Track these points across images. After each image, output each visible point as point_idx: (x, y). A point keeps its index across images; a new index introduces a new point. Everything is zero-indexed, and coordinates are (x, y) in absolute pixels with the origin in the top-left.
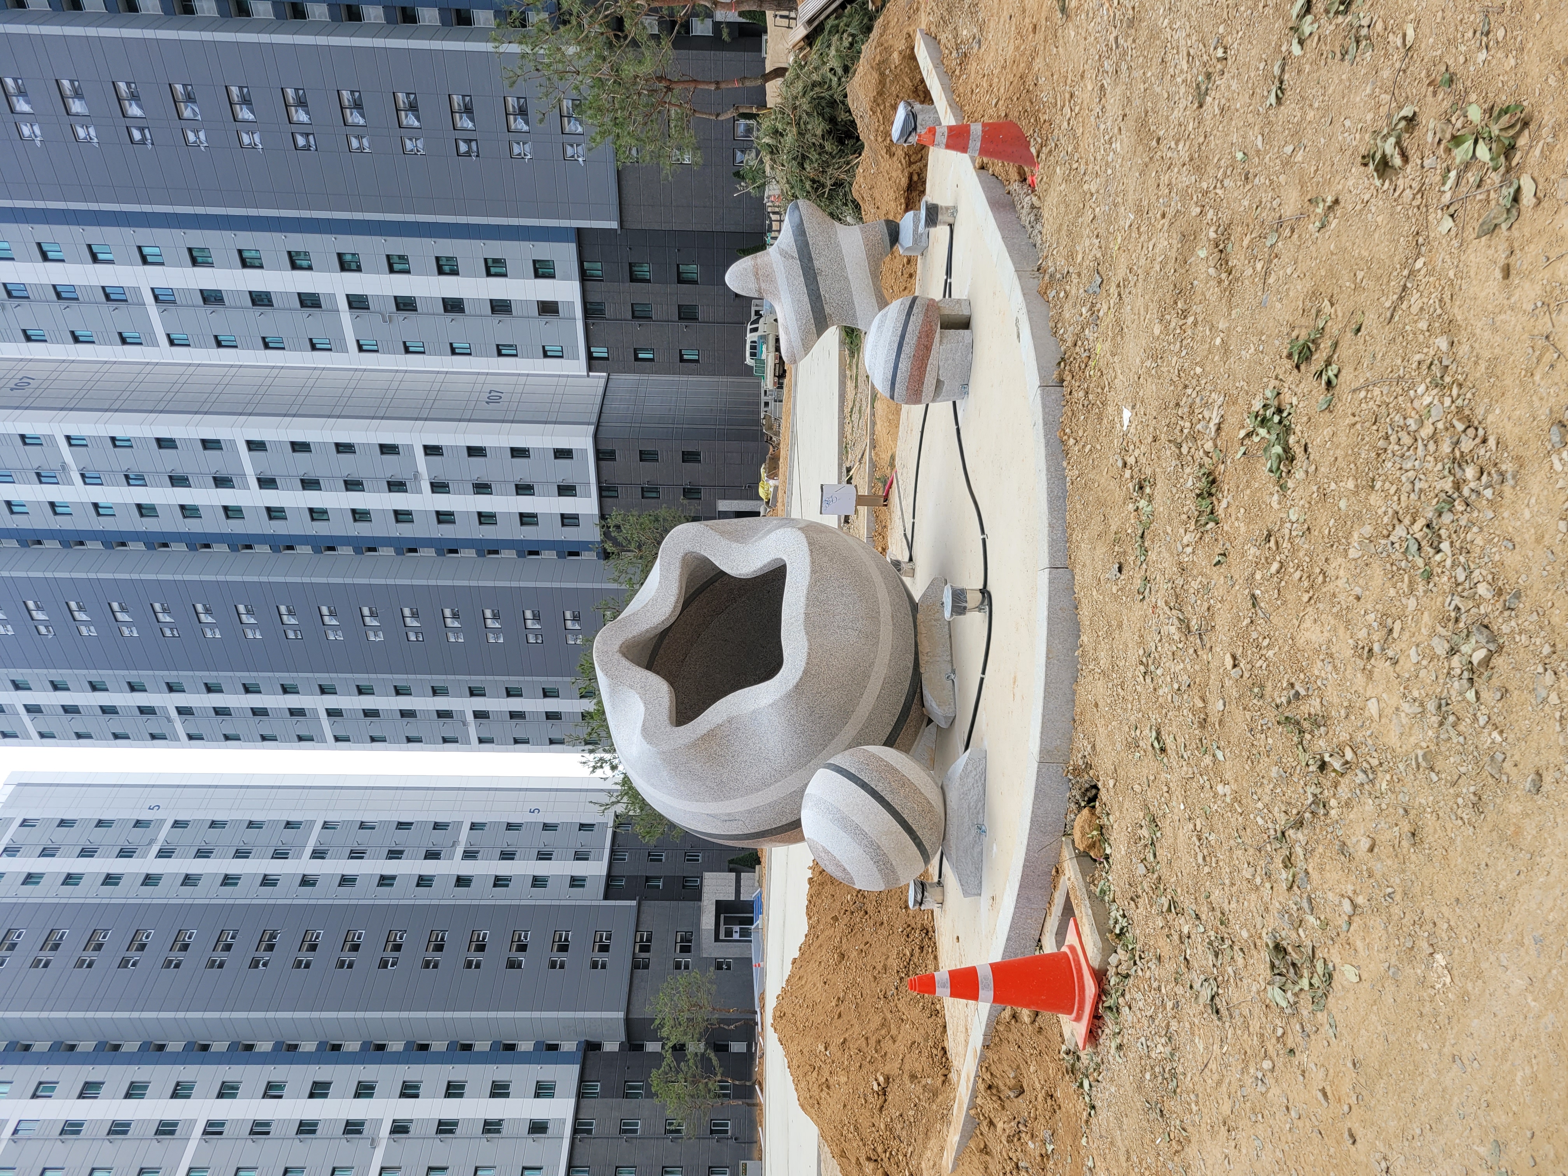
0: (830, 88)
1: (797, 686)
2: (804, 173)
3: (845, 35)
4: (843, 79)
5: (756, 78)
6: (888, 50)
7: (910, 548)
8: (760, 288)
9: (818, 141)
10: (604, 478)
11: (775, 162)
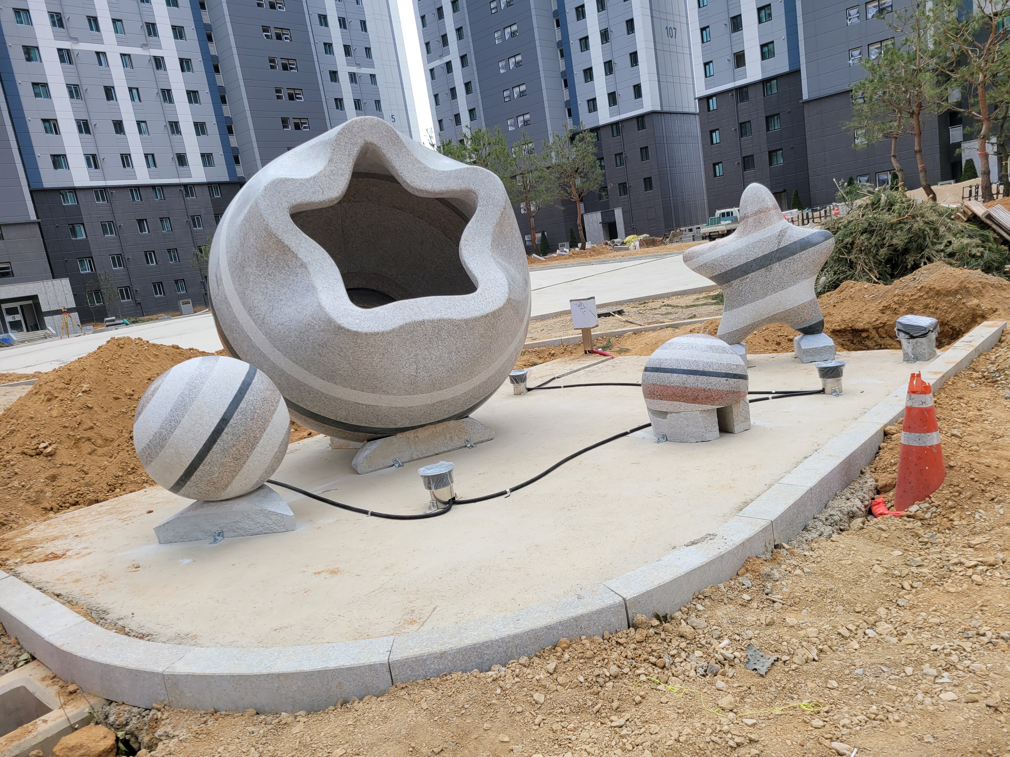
0: (934, 244)
1: (340, 328)
2: (859, 234)
3: (981, 249)
4: (942, 254)
5: (926, 181)
6: (979, 293)
7: (539, 388)
8: (748, 217)
9: (887, 242)
10: (624, 124)
11: (865, 208)
